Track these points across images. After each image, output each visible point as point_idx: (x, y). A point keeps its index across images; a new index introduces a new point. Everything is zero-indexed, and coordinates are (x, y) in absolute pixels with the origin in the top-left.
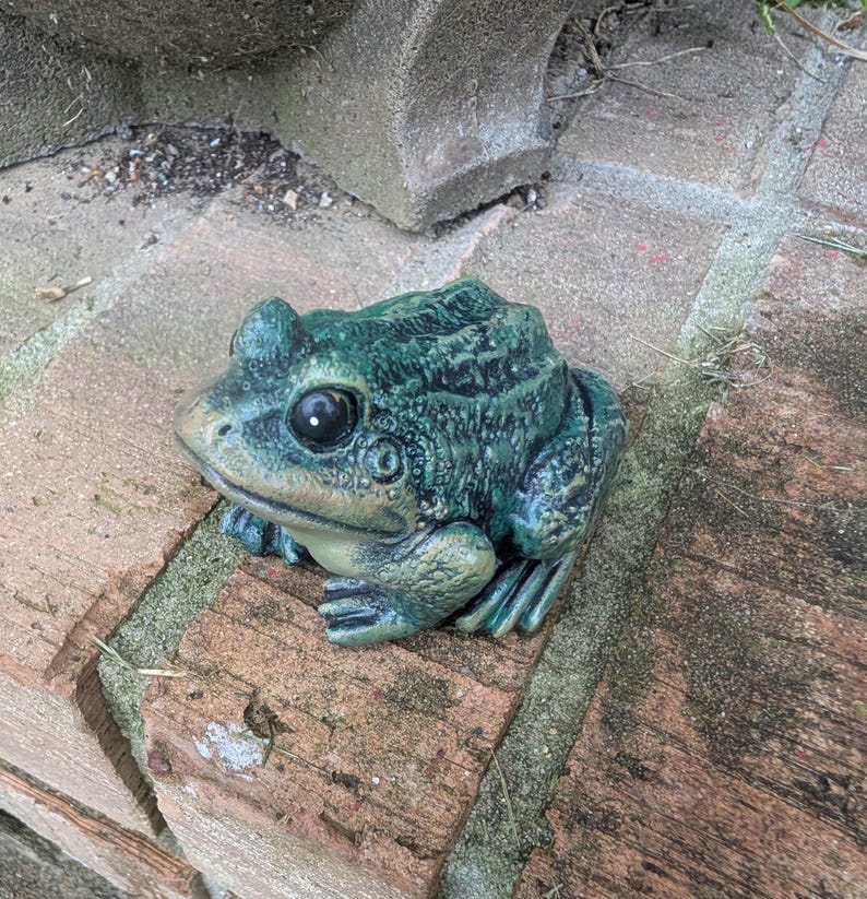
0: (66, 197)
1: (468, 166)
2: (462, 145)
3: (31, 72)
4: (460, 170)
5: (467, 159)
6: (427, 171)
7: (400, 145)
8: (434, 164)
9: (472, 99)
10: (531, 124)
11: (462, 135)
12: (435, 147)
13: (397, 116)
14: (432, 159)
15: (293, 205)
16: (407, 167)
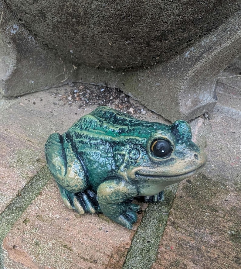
0: (55, 104)
1: (198, 107)
2: (195, 100)
3: (49, 65)
4: (195, 108)
5: (197, 105)
6: (187, 107)
7: (180, 99)
8: (189, 105)
9: (199, 87)
10: (212, 95)
11: (195, 97)
12: (189, 100)
13: (181, 91)
14: (188, 104)
15: (133, 113)
16: (181, 105)
